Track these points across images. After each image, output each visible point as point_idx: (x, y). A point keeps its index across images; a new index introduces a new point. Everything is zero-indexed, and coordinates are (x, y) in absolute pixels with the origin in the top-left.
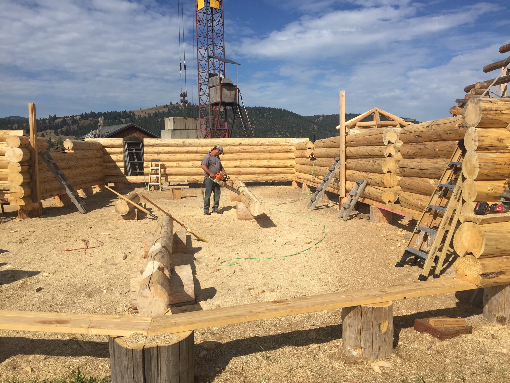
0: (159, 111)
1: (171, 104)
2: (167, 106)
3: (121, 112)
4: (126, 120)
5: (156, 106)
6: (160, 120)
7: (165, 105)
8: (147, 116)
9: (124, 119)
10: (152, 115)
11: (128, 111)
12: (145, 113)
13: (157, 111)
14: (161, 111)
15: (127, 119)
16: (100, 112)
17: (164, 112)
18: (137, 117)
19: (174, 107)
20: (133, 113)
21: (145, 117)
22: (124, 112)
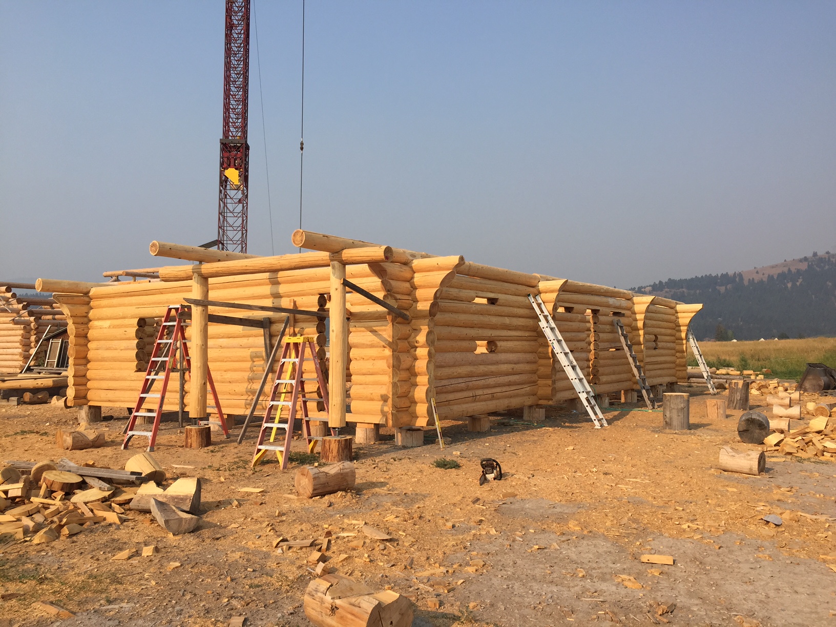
0: (789, 269)
1: (815, 254)
2: (806, 259)
3: (719, 275)
4: (726, 288)
5: (785, 261)
6: (789, 285)
7: (802, 256)
8: (765, 279)
9: (724, 287)
10: (775, 277)
11: (731, 273)
12: (763, 274)
13: (786, 270)
14: (793, 270)
15: (729, 286)
16: (683, 278)
17: (798, 270)
18: (746, 283)
19: (821, 260)
20: (740, 275)
21: (761, 282)
22: (725, 276)
